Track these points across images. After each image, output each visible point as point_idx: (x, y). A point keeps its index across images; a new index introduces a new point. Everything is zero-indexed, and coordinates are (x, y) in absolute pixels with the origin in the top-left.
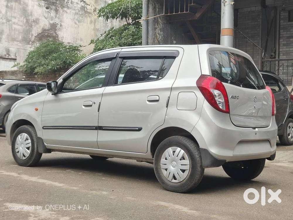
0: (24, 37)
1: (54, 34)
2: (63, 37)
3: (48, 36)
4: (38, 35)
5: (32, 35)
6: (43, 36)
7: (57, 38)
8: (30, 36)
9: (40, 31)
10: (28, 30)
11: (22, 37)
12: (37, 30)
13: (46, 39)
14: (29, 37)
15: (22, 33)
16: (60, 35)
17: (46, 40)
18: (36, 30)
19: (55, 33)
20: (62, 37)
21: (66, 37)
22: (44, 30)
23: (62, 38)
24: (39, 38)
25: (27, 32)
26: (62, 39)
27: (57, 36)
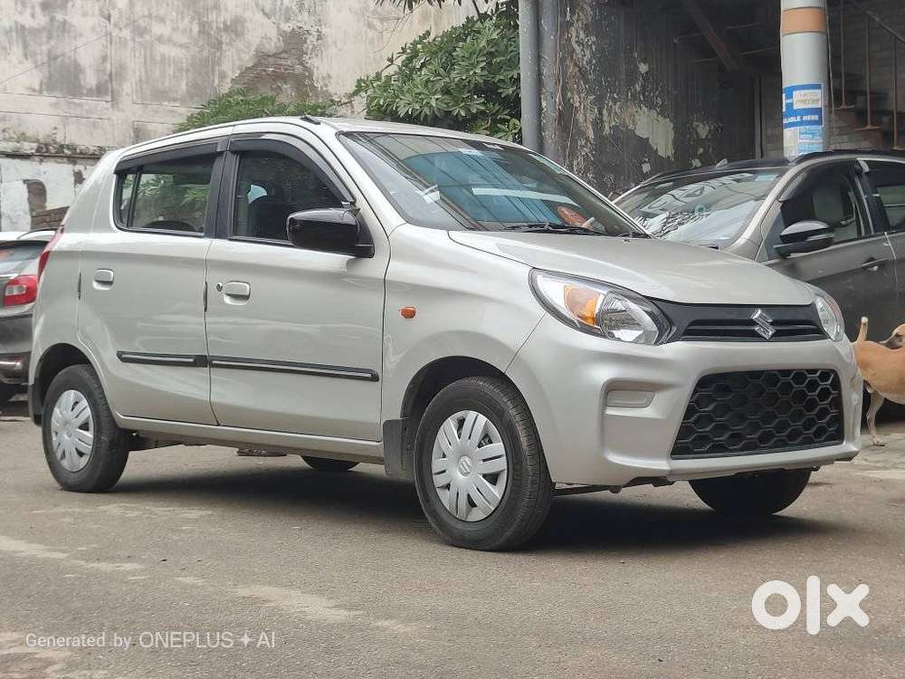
0: (195, 86)
1: (299, 69)
2: (329, 76)
3: (277, 77)
4: (242, 74)
5: (223, 76)
6: (259, 76)
7: (307, 82)
8: (217, 82)
9: (248, 60)
10: (207, 60)
11: (187, 84)
12: (240, 59)
13: (271, 87)
14: (213, 81)
15: (187, 71)
16: (318, 69)
17: (272, 89)
18: (236, 58)
19: (302, 64)
20: (325, 75)
21: (338, 76)
22: (262, 57)
23: (324, 78)
24: (244, 84)
25: (207, 65)
26: (327, 82)
27: (307, 74)
